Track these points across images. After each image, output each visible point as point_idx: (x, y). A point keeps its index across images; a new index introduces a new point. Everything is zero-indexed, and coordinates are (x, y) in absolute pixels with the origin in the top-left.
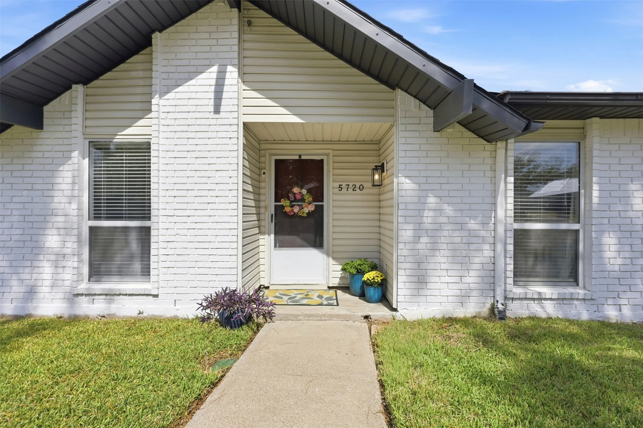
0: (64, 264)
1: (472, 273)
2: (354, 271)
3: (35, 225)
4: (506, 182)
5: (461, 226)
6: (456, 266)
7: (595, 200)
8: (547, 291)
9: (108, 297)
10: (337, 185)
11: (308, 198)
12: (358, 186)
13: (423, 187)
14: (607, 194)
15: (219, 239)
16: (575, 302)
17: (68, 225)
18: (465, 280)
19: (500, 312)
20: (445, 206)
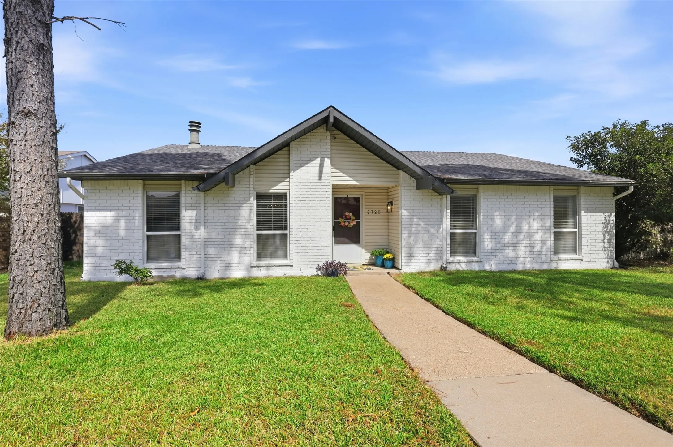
0: (244, 252)
1: (433, 252)
2: (378, 254)
3: (231, 233)
4: (447, 212)
5: (428, 231)
6: (426, 249)
7: (481, 220)
8: (462, 259)
9: (268, 268)
10: (367, 210)
11: (353, 218)
12: (377, 211)
13: (412, 214)
14: (486, 217)
15: (322, 239)
16: (474, 263)
17: (247, 233)
18: (430, 255)
19: (444, 268)
20: (421, 223)
